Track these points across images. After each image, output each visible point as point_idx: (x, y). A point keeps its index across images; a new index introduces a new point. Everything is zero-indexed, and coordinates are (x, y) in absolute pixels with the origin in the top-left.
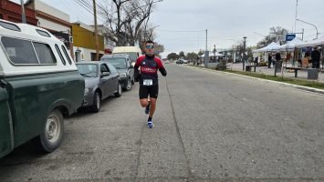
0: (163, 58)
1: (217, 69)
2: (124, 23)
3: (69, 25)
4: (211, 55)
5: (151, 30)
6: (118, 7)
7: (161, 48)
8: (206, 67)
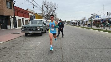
1: (73, 26)
2: (48, 13)
3: (34, 14)
4: (72, 22)
5: (56, 14)
6: (47, 9)
8: (71, 25)
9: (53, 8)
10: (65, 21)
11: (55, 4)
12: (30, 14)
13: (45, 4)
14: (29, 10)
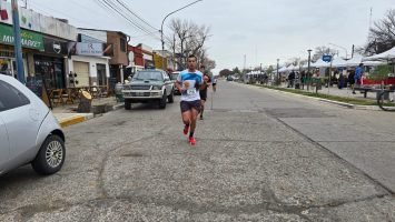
0: (214, 75)
4: (253, 73)
6: (183, 40)
9: (199, 37)
10: (236, 70)
11: (203, 28)
12: (146, 57)
13: (177, 29)
14: (144, 48)
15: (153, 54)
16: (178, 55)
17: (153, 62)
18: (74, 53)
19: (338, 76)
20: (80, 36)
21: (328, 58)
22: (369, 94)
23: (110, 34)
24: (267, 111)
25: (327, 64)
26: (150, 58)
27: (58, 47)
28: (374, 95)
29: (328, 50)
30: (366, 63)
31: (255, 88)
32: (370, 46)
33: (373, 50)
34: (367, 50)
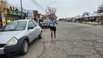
6: (50, 12)
7: (57, 18)
13: (49, 9)
15: (43, 16)
16: (49, 16)
17: (43, 17)
18: (27, 16)
19: (91, 19)
20: (28, 12)
21: (88, 15)
22: (99, 23)
23: (34, 11)
24: (76, 28)
25: (88, 16)
26: (42, 17)
27: (24, 15)
28: (101, 23)
29: (87, 13)
30: (98, 15)
31: (70, 23)
32: (99, 11)
33: (99, 12)
34: (98, 12)
